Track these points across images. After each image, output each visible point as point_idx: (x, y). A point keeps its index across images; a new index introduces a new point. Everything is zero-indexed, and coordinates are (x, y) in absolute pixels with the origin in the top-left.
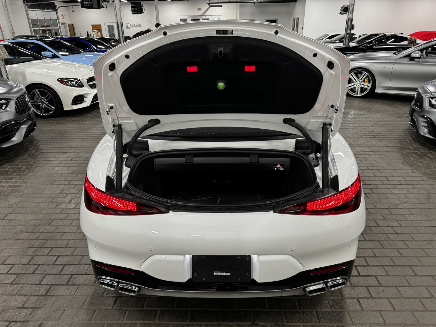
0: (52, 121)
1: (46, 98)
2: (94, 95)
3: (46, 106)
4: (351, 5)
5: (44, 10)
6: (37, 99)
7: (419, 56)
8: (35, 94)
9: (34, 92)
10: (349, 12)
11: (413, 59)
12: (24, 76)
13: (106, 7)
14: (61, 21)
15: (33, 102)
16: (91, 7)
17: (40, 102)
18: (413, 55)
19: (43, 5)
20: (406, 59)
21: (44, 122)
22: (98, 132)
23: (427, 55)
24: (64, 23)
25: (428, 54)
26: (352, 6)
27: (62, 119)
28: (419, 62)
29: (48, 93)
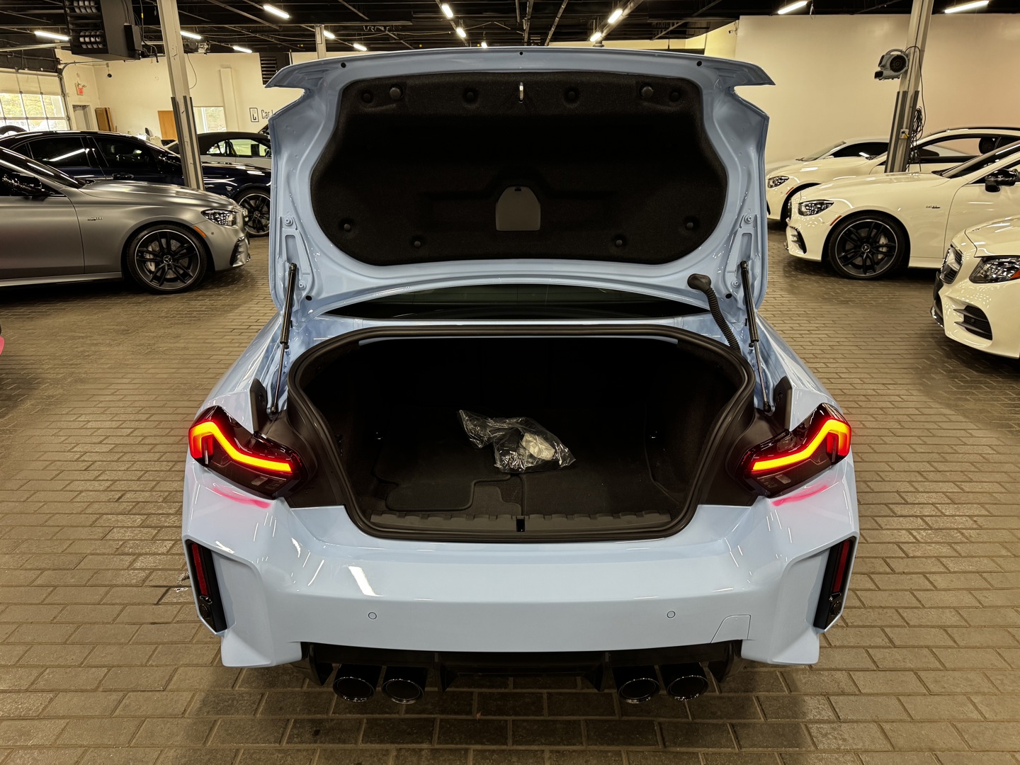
4: (913, 49)
5: (20, 71)
10: (907, 71)
14: (75, 99)
24: (84, 107)
26: (917, 54)
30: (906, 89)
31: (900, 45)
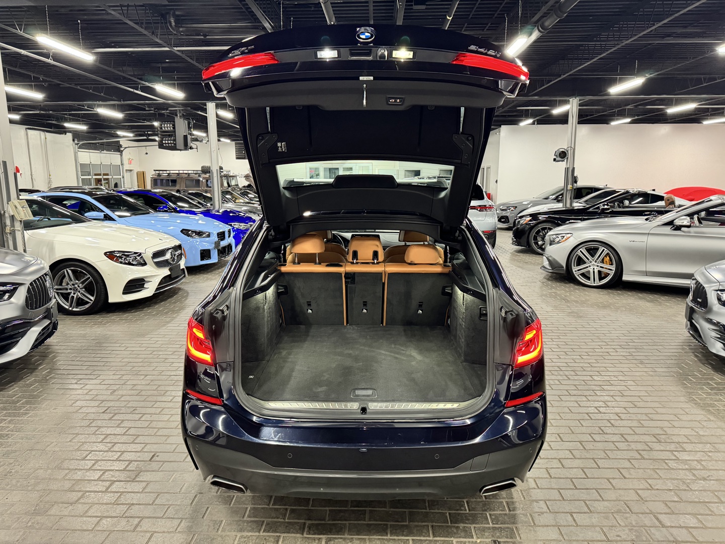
0: (86, 320)
1: (83, 283)
2: (161, 278)
3: (79, 294)
4: (570, 148)
5: (102, 152)
6: (68, 284)
7: (689, 224)
8: (65, 276)
9: (64, 273)
10: (568, 158)
11: (678, 228)
12: (51, 247)
13: (197, 148)
14: (127, 166)
15: (60, 289)
16: (174, 148)
17: (71, 289)
18: (678, 222)
19: (102, 144)
20: (668, 229)
21: (73, 322)
22: (160, 339)
23: (700, 223)
24: (131, 170)
25: (702, 221)
26: (572, 150)
27: (104, 317)
28: (689, 232)
29: (87, 275)
30: (568, 166)
31: (564, 146)
